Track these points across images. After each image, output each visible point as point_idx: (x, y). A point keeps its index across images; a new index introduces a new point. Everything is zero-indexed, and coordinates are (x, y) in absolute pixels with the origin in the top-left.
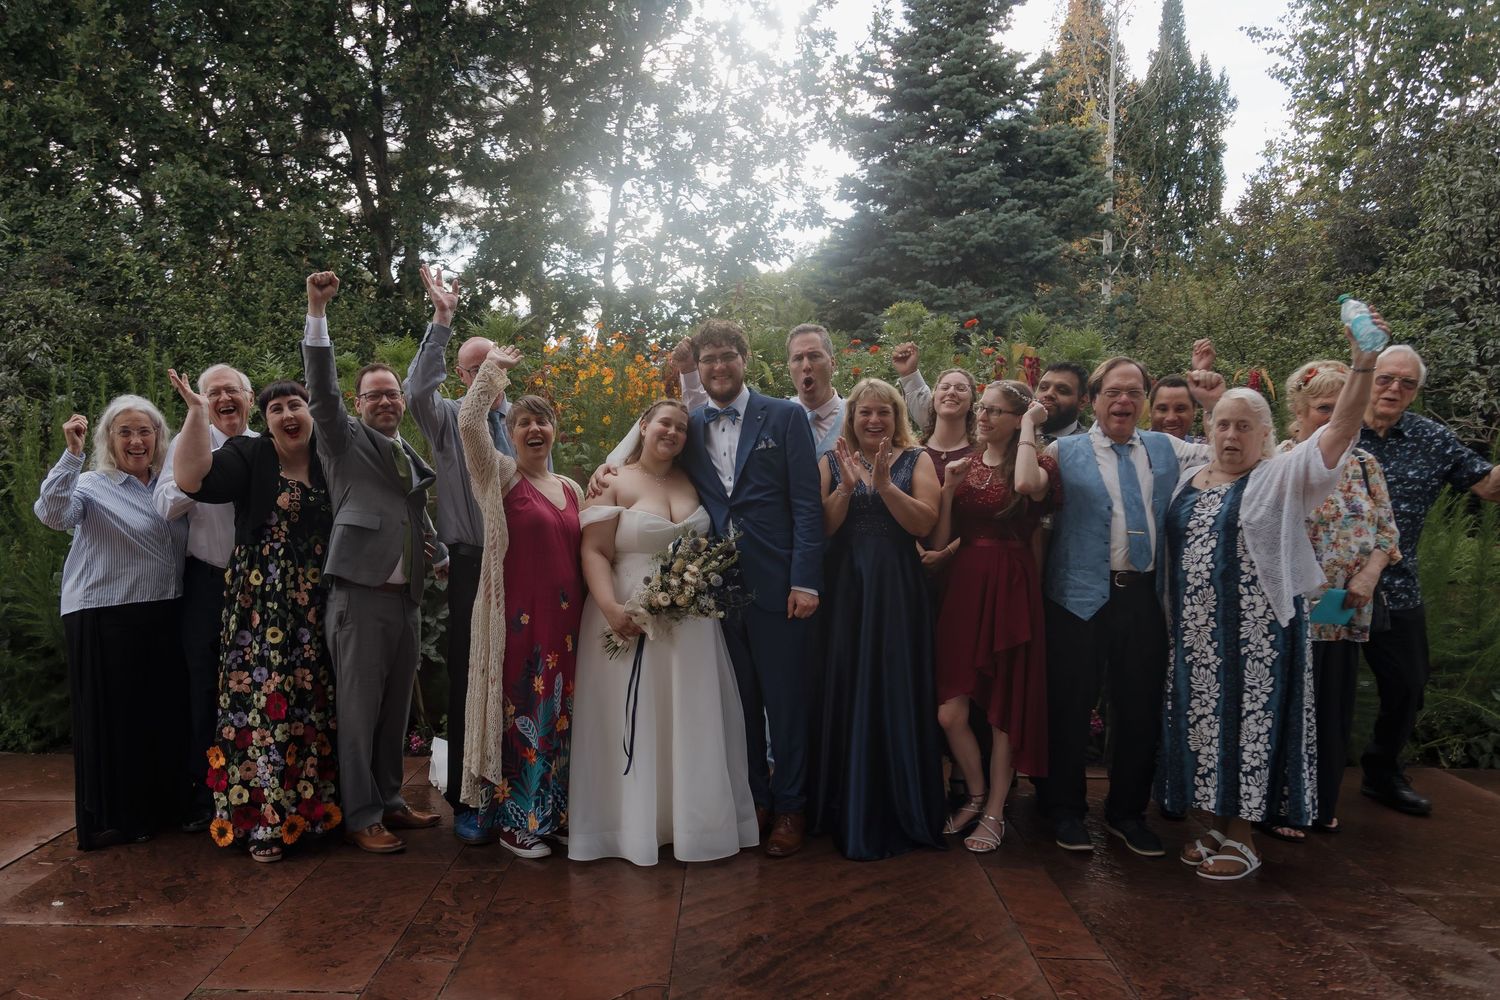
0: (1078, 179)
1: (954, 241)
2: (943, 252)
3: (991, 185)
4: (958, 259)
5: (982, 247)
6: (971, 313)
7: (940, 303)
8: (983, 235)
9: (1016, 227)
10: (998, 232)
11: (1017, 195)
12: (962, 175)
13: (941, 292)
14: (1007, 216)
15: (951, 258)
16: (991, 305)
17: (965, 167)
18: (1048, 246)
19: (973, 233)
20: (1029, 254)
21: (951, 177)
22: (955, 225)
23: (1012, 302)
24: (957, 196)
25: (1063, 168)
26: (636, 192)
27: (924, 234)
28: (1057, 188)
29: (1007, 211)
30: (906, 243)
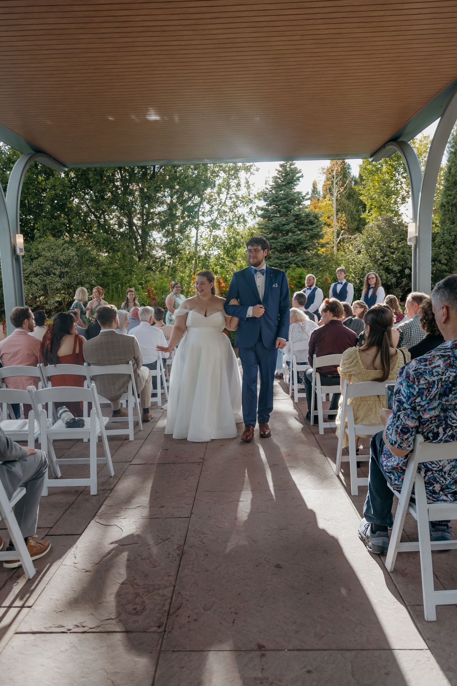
0: (314, 226)
1: (283, 243)
2: (281, 245)
3: (292, 229)
4: (285, 247)
5: (290, 244)
6: (288, 261)
7: (281, 258)
8: (289, 242)
9: (298, 239)
10: (294, 241)
11: (300, 230)
12: (286, 226)
13: (281, 255)
14: (296, 237)
15: (283, 247)
16: (292, 259)
17: (287, 223)
18: (306, 243)
19: (288, 241)
20: (302, 245)
21: (283, 226)
22: (284, 239)
23: (297, 258)
24: (285, 231)
25: (311, 223)
26: (205, 230)
27: (277, 241)
28: (310, 228)
29: (296, 235)
30: (273, 243)
